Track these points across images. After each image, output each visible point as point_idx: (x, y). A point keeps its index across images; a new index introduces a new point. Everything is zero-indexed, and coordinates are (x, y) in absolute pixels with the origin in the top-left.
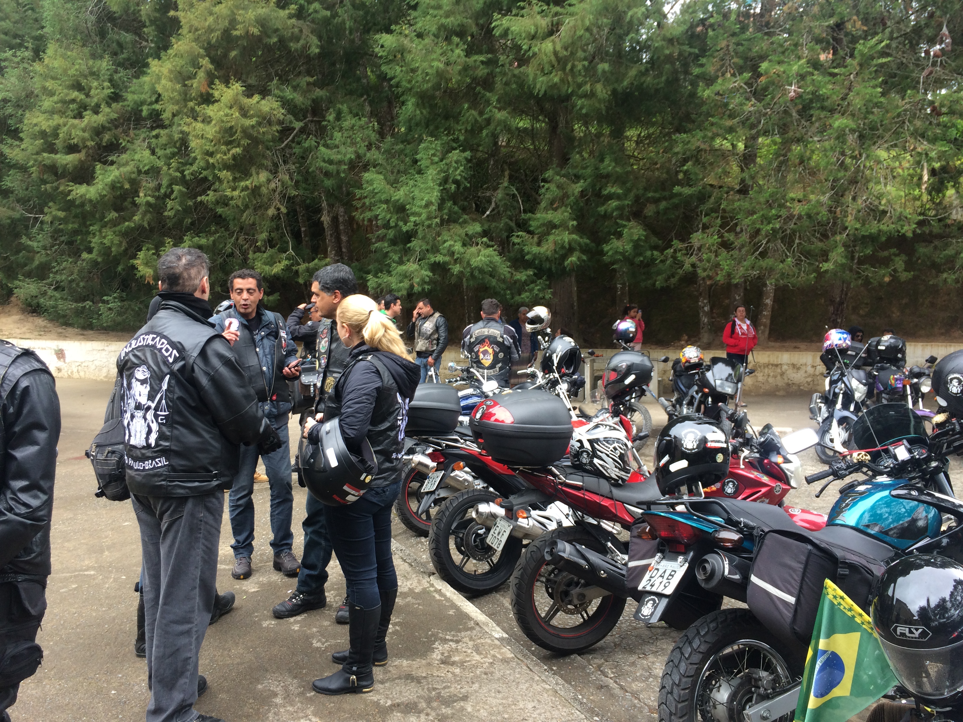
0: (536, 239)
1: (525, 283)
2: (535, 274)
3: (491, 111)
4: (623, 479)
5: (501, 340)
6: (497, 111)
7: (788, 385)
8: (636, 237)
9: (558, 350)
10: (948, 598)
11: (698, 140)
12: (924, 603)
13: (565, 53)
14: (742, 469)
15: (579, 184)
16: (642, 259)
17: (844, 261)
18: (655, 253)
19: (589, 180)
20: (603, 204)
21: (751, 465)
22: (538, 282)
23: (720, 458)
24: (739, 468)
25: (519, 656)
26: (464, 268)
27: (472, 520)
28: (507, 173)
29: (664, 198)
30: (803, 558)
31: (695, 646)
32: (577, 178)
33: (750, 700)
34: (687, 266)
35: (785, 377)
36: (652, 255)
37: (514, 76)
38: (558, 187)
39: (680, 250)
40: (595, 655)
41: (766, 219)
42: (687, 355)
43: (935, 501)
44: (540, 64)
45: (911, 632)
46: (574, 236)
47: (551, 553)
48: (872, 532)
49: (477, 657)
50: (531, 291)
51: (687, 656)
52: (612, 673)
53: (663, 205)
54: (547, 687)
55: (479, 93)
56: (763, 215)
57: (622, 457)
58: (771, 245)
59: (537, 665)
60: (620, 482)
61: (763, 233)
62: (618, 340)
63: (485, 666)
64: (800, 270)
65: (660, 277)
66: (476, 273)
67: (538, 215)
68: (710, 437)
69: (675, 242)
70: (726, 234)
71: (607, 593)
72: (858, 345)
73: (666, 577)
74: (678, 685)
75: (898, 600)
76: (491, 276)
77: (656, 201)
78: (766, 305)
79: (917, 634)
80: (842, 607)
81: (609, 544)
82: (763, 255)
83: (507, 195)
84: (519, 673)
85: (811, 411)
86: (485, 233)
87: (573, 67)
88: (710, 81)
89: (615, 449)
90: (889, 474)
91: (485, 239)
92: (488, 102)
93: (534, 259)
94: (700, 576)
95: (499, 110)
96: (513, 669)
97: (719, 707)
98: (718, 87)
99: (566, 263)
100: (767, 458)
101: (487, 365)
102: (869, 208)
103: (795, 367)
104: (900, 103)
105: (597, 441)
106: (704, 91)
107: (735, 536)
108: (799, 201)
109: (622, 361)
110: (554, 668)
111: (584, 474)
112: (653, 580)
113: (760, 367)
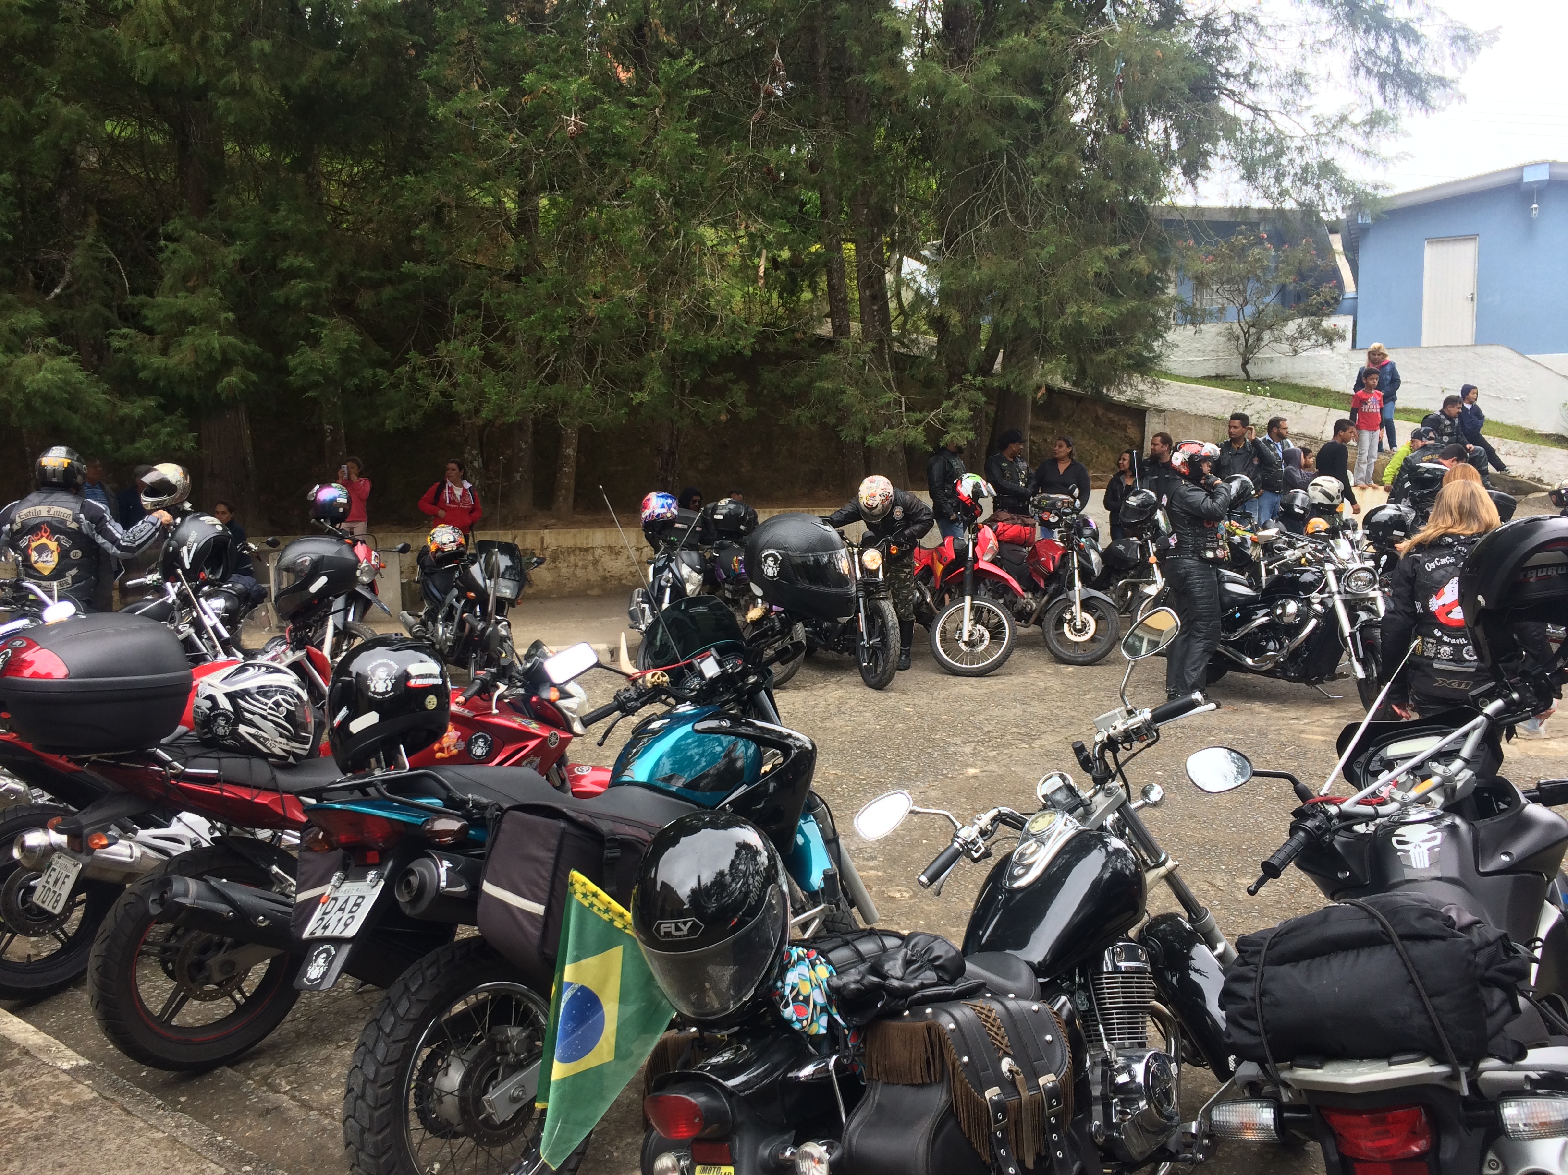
0: (157, 341)
1: (141, 422)
2: (160, 406)
3: (48, 101)
4: (295, 756)
5: (74, 525)
6: (59, 102)
7: (604, 578)
8: (344, 345)
9: (191, 539)
10: (727, 871)
11: (436, 188)
12: (694, 884)
13: (187, 12)
14: (496, 716)
15: (231, 249)
16: (357, 381)
17: (664, 390)
18: (379, 371)
19: (253, 242)
20: (282, 285)
21: (512, 707)
22: (168, 419)
23: (431, 702)
24: (491, 715)
25: (107, 1094)
26: (10, 394)
27: (16, 863)
28: (92, 219)
29: (390, 281)
30: (554, 842)
31: (401, 1011)
32: (230, 237)
33: (494, 1076)
34: (434, 394)
35: (599, 567)
36: (375, 375)
37: (93, 41)
38: (193, 250)
39: (421, 368)
40: (261, 1061)
41: (550, 323)
42: (438, 540)
43: (758, 733)
44: (139, 26)
45: (678, 929)
46: (231, 339)
47: (162, 901)
48: (674, 789)
49: (22, 1113)
50: (154, 435)
51: (387, 1030)
52: (289, 1083)
53: (388, 292)
54: (160, 1135)
55: (23, 65)
56: (544, 316)
57: (290, 717)
58: (561, 363)
59: (143, 1101)
60: (291, 760)
61: (547, 343)
62: (318, 519)
63: (35, 1126)
64: (606, 402)
65: (391, 413)
66: (38, 403)
67: (159, 299)
68: (414, 669)
69: (413, 354)
70: (493, 345)
71: (276, 952)
72: (689, 514)
73: (347, 910)
74: (374, 1082)
75: (664, 884)
76: (70, 408)
77: (376, 285)
78: (567, 457)
79: (685, 929)
80: (595, 909)
81: (275, 869)
82: (552, 378)
83: (96, 259)
84: (105, 1123)
85: (632, 615)
86: (53, 329)
87: (204, 39)
88: (447, 92)
89: (277, 704)
90: (694, 701)
91: (52, 340)
92: (40, 85)
93: (157, 379)
94: (402, 898)
95: (66, 101)
96: (94, 1119)
97: (447, 1099)
98: (458, 104)
99: (219, 387)
100: (536, 695)
101: (46, 573)
102: (692, 311)
103: (614, 551)
104: (726, 158)
105: (245, 694)
106: (437, 108)
107: (454, 825)
108: (595, 296)
109: (304, 554)
110: (183, 1099)
111: (222, 755)
112: (327, 917)
113: (562, 553)
